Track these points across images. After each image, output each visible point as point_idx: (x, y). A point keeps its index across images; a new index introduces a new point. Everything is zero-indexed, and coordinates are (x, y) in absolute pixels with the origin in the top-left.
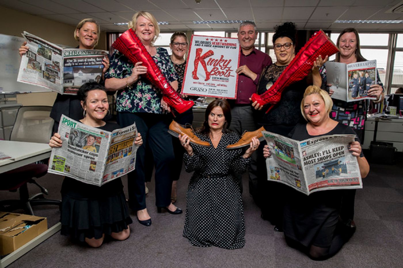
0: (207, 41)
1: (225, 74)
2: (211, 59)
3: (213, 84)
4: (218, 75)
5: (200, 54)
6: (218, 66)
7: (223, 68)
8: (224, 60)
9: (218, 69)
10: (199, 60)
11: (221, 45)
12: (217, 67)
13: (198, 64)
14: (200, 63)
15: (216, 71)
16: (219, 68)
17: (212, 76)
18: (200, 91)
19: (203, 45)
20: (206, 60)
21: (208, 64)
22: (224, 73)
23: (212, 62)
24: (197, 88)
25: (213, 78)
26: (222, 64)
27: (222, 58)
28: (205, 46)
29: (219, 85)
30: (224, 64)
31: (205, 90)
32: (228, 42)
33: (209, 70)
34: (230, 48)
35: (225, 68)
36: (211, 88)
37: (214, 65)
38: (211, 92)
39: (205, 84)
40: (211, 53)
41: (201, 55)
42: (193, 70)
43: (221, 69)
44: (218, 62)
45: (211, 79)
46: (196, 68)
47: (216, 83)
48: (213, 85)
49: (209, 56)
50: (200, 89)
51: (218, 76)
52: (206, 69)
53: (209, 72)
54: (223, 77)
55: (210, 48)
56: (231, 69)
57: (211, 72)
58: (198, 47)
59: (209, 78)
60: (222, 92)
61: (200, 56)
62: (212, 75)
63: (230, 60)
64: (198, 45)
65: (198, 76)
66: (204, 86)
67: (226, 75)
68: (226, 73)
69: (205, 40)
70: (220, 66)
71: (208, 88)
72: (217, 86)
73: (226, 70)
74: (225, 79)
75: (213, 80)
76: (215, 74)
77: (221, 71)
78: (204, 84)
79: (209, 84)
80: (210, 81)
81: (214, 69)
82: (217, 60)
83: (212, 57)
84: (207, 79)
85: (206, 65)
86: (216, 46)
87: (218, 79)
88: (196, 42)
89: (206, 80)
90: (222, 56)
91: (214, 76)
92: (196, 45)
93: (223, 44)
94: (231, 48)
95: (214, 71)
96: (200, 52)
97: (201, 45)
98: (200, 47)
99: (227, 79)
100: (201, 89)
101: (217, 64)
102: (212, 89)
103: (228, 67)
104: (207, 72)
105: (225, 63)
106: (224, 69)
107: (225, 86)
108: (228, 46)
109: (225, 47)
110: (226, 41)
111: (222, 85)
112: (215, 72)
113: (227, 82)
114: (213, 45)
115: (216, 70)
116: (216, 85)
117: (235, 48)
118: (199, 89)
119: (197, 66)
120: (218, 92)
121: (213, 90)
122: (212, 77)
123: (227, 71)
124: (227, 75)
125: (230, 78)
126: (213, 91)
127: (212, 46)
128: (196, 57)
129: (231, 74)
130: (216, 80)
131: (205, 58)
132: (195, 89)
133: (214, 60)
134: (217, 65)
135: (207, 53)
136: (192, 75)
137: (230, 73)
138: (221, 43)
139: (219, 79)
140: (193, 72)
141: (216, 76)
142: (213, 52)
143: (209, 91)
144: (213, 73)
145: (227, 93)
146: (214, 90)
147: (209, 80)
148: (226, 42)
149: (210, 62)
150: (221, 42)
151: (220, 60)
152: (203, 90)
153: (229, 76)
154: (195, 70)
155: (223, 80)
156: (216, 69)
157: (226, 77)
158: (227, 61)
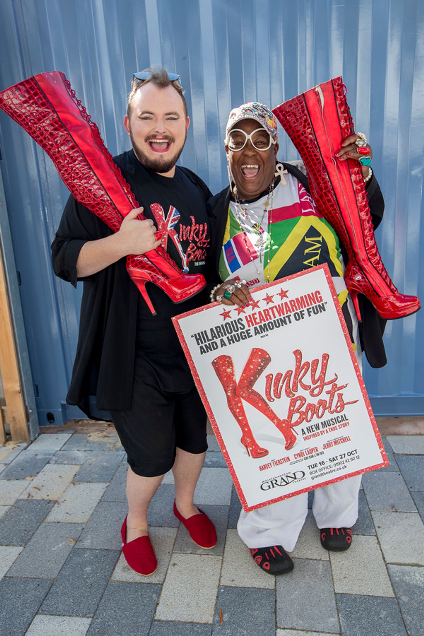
0: (228, 320)
1: (330, 407)
2: (269, 378)
3: (312, 450)
4: (312, 417)
5: (233, 375)
6: (301, 392)
7: (316, 391)
8: (307, 364)
9: (303, 399)
10: (240, 396)
11: (278, 317)
12: (297, 394)
13: (241, 408)
14: (247, 405)
15: (303, 409)
16: (305, 394)
17: (298, 429)
18: (287, 484)
19: (225, 338)
20: (260, 386)
21: (270, 399)
22: (327, 405)
23: (276, 385)
24: (279, 480)
25: (304, 433)
26: (307, 380)
27: (299, 360)
28: (231, 341)
29: (328, 445)
30: (313, 376)
31: (299, 475)
32: (292, 296)
33: (283, 415)
34: (306, 312)
35: (322, 387)
36: (311, 462)
37: (288, 394)
38: (319, 473)
39: (292, 459)
40: (260, 357)
41: (237, 378)
42: (241, 434)
43: (312, 394)
44: (296, 378)
45: (300, 437)
46: (244, 424)
47: (318, 442)
48: (314, 454)
49: (260, 372)
50: (285, 478)
51: (315, 421)
52: (272, 416)
53: (284, 420)
54: (327, 416)
55: (248, 340)
56: (339, 383)
57: (290, 416)
58: (213, 355)
59: (295, 439)
60: (344, 459)
61: (234, 382)
62: (297, 423)
63: (326, 357)
64: (209, 348)
65: (261, 444)
66: (291, 464)
67: (333, 408)
68: (331, 403)
69: (221, 321)
70: (305, 387)
71: (303, 465)
72: (325, 451)
73: (328, 393)
74: (337, 420)
75: (306, 439)
76: (303, 417)
77: (314, 401)
78: (288, 459)
79: (300, 455)
80: (301, 445)
81: (293, 403)
82: (289, 374)
83: (271, 369)
84: (290, 442)
85: (267, 405)
86: (264, 329)
87: (317, 427)
88: (200, 338)
89: (288, 447)
90: (298, 353)
91: (305, 425)
92: (202, 351)
93: (280, 310)
94: (309, 313)
95: (298, 411)
96: (229, 370)
97: (218, 341)
98: (220, 352)
99: (344, 418)
100: (287, 476)
101: (295, 385)
102: (316, 465)
103: (326, 381)
104: (279, 424)
105: (314, 371)
106: (320, 392)
107: (344, 440)
108: (298, 311)
109: (292, 318)
110: (283, 294)
111: (336, 443)
112: (302, 413)
113: (345, 425)
114: (252, 329)
115: (302, 405)
116: (320, 449)
117: (322, 308)
118: (282, 479)
119: (244, 415)
120: (335, 465)
121: (319, 467)
122: (300, 432)
123: (331, 393)
124: (337, 407)
125: (348, 411)
126: (322, 469)
127: (252, 332)
128: (226, 391)
129: (346, 400)
130: (314, 436)
131: (252, 383)
132: (273, 484)
133: (279, 375)
134: (296, 390)
135: (250, 362)
136: (244, 449)
137: (340, 396)
138: (272, 308)
139: (321, 429)
140: (243, 440)
141: (309, 425)
142: (264, 352)
143: (311, 473)
144: (296, 417)
145: (358, 457)
146: (322, 463)
147: (296, 441)
148: (285, 300)
149: (272, 388)
150: (271, 305)
151: (298, 368)
152: (295, 478)
153: (343, 407)
154: (243, 431)
155: (332, 426)
156: (298, 403)
157: (335, 415)
158: (316, 362)
